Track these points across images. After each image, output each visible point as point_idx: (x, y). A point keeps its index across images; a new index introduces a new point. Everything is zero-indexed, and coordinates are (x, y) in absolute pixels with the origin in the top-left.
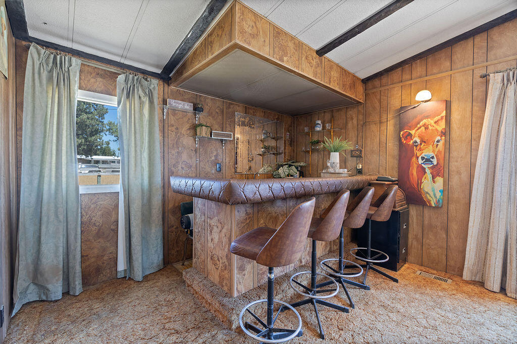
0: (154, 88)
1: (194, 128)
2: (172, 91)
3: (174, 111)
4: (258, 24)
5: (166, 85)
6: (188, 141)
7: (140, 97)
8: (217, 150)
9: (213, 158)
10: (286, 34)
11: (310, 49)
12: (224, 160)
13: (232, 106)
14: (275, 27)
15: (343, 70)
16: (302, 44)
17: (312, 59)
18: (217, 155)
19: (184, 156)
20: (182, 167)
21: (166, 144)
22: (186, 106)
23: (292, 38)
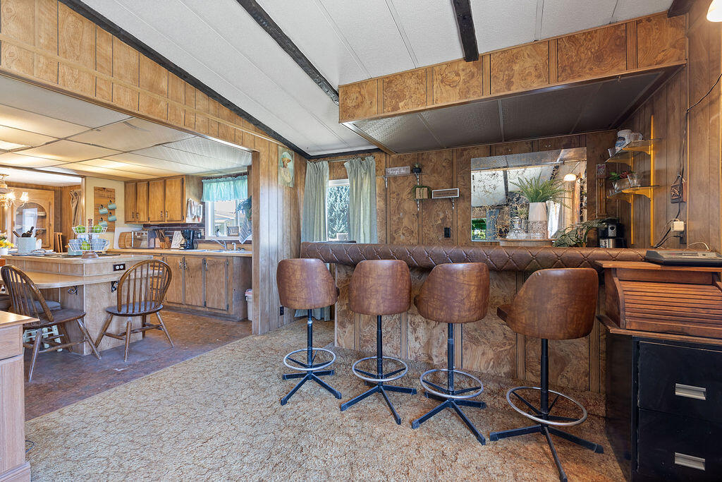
0: (372, 164)
3: (395, 178)
4: (363, 92)
6: (409, 205)
7: (361, 175)
8: (444, 212)
9: (439, 222)
10: (401, 75)
12: (455, 224)
15: (557, 40)
16: (432, 67)
17: (458, 75)
18: (444, 219)
19: (406, 222)
20: (403, 234)
21: (388, 211)
22: (403, 171)
23: (412, 72)
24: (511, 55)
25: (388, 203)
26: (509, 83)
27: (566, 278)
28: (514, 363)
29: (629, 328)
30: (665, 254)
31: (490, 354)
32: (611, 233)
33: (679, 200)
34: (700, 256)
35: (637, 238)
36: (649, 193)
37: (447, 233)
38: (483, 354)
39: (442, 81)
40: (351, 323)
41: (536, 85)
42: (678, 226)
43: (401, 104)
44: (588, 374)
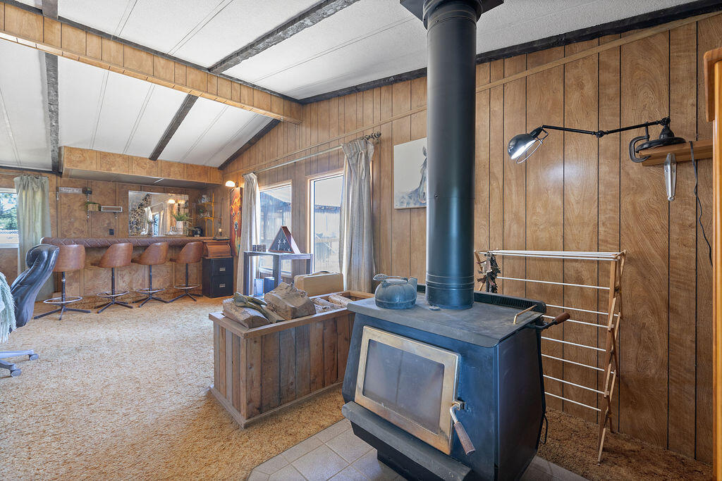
0: (45, 182)
1: (86, 204)
2: (64, 181)
3: (66, 195)
4: (84, 155)
5: (59, 178)
6: (80, 214)
7: (33, 189)
8: (109, 220)
9: (106, 225)
10: (113, 154)
11: (146, 159)
12: (117, 227)
13: (125, 187)
14: (101, 153)
15: (187, 164)
16: (132, 157)
17: (145, 164)
18: (109, 224)
19: (77, 225)
20: (74, 233)
21: (59, 216)
22: (77, 191)
23: (120, 155)
24: (170, 164)
25: (59, 210)
26: (169, 175)
27: (194, 245)
28: (171, 282)
29: (210, 257)
30: (217, 238)
31: (162, 280)
32: (199, 232)
33: (220, 223)
34: (224, 238)
35: (208, 234)
36: (212, 219)
37: (112, 232)
38: (158, 281)
39: (138, 164)
40: (76, 282)
41: (179, 179)
42: (220, 230)
43: (113, 169)
44: (196, 279)
